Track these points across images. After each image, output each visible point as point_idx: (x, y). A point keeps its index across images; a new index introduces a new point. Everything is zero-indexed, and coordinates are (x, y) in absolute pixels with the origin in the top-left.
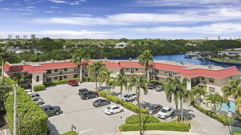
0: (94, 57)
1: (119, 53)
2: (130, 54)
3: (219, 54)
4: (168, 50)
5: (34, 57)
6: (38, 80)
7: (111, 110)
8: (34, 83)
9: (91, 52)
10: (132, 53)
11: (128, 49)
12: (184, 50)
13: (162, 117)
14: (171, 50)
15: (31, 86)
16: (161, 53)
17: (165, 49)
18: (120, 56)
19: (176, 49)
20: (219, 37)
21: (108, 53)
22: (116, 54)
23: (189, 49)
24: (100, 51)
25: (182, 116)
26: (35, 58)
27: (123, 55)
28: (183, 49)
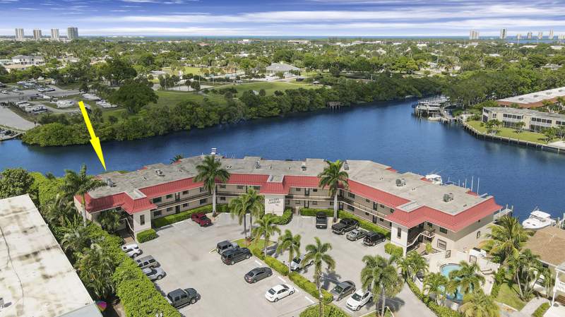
0: (225, 120)
1: (275, 107)
2: (300, 106)
3: (484, 113)
4: (379, 92)
5: (104, 127)
6: (143, 223)
7: (276, 296)
8: (138, 228)
9: (219, 109)
10: (304, 106)
11: (296, 97)
12: (414, 92)
13: (353, 308)
14: (386, 92)
15: (132, 233)
16: (366, 99)
17: (373, 89)
18: (277, 114)
19: (399, 89)
20: (504, 30)
21: (253, 109)
22: (271, 109)
23: (426, 88)
24: (236, 107)
25: (384, 304)
26: (108, 130)
27: (284, 111)
28: (414, 89)
